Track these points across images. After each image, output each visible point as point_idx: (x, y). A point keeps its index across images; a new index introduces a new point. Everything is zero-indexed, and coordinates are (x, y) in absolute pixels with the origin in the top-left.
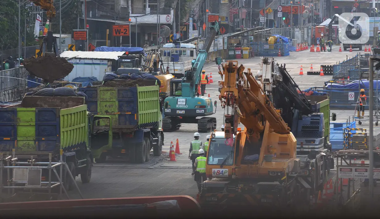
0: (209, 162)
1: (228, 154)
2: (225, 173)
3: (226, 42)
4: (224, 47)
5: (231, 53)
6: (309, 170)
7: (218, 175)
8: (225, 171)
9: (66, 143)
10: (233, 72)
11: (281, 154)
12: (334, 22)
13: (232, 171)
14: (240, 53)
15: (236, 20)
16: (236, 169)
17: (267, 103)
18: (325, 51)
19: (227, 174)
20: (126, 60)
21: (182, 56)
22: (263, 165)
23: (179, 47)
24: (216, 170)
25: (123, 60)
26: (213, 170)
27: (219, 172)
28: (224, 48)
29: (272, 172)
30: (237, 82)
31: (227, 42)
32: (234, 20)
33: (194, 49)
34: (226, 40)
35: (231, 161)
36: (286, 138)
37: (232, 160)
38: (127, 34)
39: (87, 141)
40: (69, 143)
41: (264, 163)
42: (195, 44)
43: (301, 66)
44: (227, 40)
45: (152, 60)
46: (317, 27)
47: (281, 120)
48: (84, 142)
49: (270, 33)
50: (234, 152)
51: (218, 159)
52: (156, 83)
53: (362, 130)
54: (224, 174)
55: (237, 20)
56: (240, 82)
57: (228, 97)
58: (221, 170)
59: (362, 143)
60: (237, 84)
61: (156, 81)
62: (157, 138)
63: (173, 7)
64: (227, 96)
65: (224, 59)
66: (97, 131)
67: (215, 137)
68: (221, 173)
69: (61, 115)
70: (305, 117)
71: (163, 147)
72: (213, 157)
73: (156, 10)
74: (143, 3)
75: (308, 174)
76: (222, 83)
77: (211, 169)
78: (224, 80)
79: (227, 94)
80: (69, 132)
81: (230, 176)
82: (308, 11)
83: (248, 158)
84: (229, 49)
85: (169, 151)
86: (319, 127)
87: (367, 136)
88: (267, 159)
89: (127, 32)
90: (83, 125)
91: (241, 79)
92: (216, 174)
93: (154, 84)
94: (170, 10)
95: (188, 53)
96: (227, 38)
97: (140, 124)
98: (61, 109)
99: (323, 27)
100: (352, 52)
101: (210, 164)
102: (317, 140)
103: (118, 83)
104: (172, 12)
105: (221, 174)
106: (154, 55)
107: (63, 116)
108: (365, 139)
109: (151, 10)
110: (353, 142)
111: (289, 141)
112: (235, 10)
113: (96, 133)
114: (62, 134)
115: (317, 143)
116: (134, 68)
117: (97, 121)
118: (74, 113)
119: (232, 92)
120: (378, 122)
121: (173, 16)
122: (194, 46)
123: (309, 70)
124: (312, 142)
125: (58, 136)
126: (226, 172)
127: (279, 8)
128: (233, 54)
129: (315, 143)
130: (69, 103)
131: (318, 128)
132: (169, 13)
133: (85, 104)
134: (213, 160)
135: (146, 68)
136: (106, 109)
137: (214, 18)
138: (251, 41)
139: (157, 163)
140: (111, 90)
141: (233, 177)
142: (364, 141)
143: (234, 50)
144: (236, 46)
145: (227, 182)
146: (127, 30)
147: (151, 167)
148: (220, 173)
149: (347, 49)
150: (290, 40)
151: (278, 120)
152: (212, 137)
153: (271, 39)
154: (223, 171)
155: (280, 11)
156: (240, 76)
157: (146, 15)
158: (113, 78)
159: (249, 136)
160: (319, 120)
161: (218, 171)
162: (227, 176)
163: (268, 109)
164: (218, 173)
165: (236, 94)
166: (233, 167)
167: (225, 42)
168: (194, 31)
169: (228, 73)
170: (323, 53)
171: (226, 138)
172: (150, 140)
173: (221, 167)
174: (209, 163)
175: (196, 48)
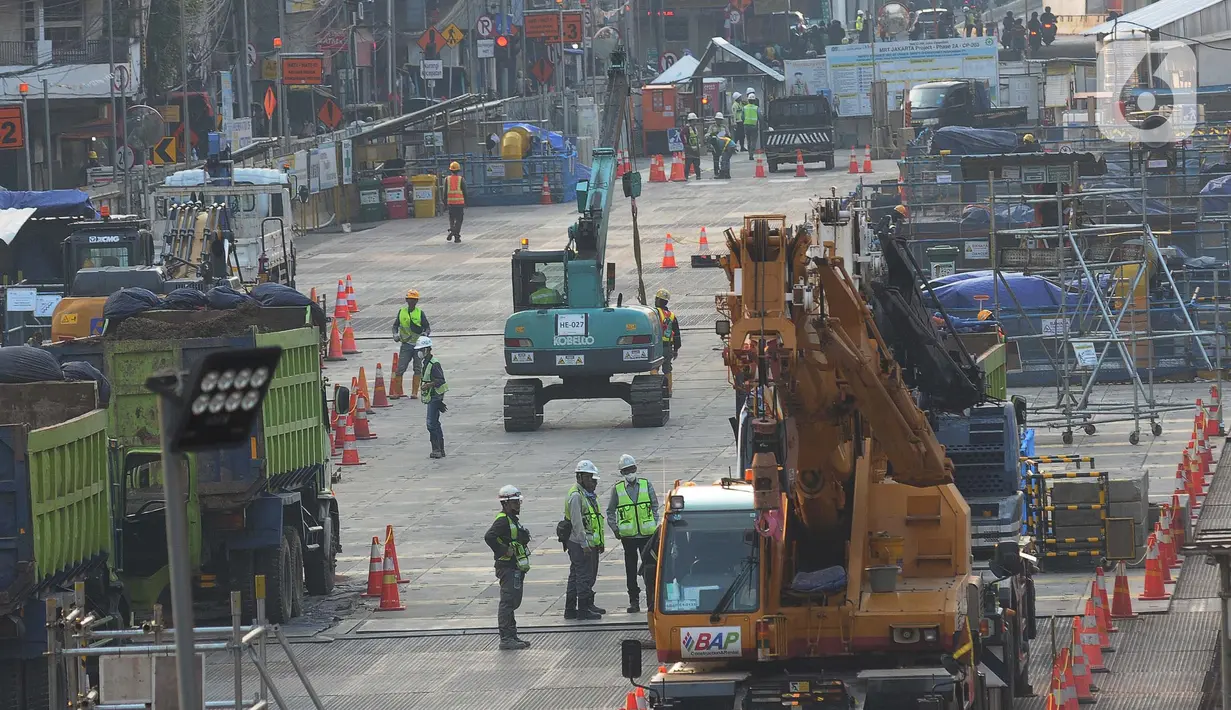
0: (667, 603)
1: (738, 569)
2: (729, 641)
3: (348, 159)
4: (341, 179)
5: (370, 198)
6: (997, 618)
7: (705, 651)
8: (731, 635)
9: (51, 561)
10: (774, 256)
11: (919, 562)
12: (707, 69)
13: (757, 634)
14: (402, 197)
15: (342, 75)
16: (772, 627)
17: (885, 370)
18: (698, 177)
19: (736, 647)
20: (102, 239)
21: (242, 213)
22: (868, 609)
23: (229, 183)
24: (695, 633)
25: (92, 239)
26: (684, 632)
27: (705, 638)
28: (341, 183)
29: (903, 630)
30: (789, 297)
31: (350, 156)
32: (337, 75)
33: (284, 186)
34: (347, 153)
35: (748, 597)
36: (935, 502)
37: (753, 591)
38: (15, 140)
39: (110, 548)
40: (60, 561)
41: (867, 597)
42: (286, 169)
43: (669, 236)
44: (350, 149)
45: (199, 232)
46: (648, 87)
47: (928, 432)
48: (104, 554)
49: (498, 117)
50: (758, 564)
51: (701, 591)
52: (308, 316)
53: (1078, 461)
54: (727, 643)
55: (347, 73)
56: (799, 296)
57: (762, 352)
58: (714, 631)
59: (1090, 508)
60: (790, 302)
61: (309, 308)
62: (321, 527)
63: (138, 33)
64: (757, 348)
65: (345, 222)
66: (143, 508)
67: (683, 507)
68: (714, 643)
69: (31, 450)
70: (950, 418)
71: (339, 558)
72: (682, 585)
73: (78, 47)
74: (22, 25)
75: (991, 631)
76: (734, 304)
77: (676, 630)
78: (738, 291)
79: (753, 341)
80: (58, 516)
81: (749, 653)
82: (611, 31)
83: (803, 580)
84: (359, 185)
85: (367, 572)
86: (1002, 454)
87: (1107, 482)
88: (877, 583)
89: (17, 135)
90: (96, 488)
91: (802, 282)
92: (697, 648)
93: (301, 323)
94: (127, 46)
95: (264, 202)
96: (350, 142)
97: (270, 475)
98: (31, 429)
99: (669, 87)
100: (803, 176)
101: (673, 609)
102: (1005, 503)
103: (165, 325)
104: (135, 52)
105: (715, 648)
106: (204, 216)
107: (38, 454)
108: (1102, 495)
109: (54, 46)
110: (1056, 509)
111: (944, 512)
112: (340, 38)
113: (139, 514)
114: (36, 522)
115: (1008, 516)
116: (138, 268)
117: (137, 471)
118: (71, 445)
119: (774, 333)
120: (1073, 429)
121: (138, 69)
122: (283, 178)
123: (696, 251)
124: (987, 513)
125: (22, 531)
126: (733, 638)
127: (480, 24)
128: (377, 201)
129: (997, 515)
130: (36, 408)
131: (1000, 457)
132: (124, 57)
133: (99, 407)
134: (682, 596)
135: (176, 263)
136: (141, 423)
137: (306, 69)
138: (433, 151)
139: (336, 620)
140: (155, 351)
141: (762, 655)
142: (1097, 503)
143: (381, 187)
144: (385, 174)
145: (741, 677)
146: (13, 126)
147: (321, 637)
148: (710, 641)
149: (780, 166)
150: (568, 142)
151: (916, 434)
152: (671, 508)
153: (510, 139)
154: (720, 636)
155: (486, 33)
156: (796, 270)
157: (38, 67)
158: (142, 304)
159: (805, 500)
160: (1000, 426)
161: (702, 635)
162: (737, 653)
163: (891, 393)
164: (702, 645)
165: (789, 339)
166: (759, 617)
167: (344, 156)
168: (238, 120)
169: (753, 264)
170: (701, 186)
171: (758, 509)
172: (301, 533)
173: (715, 620)
174: (667, 609)
175: (288, 185)
